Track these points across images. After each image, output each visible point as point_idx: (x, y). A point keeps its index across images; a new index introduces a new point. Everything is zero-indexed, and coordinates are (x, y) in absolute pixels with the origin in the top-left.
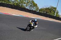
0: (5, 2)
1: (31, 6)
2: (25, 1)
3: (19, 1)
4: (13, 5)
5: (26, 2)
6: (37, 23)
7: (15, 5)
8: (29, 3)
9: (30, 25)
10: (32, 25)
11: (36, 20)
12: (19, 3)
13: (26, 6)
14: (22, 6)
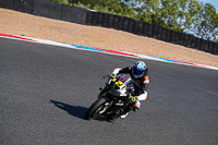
0: (110, 10)
1: (203, 24)
2: (183, 7)
3: (160, 6)
4: (139, 22)
5: (186, 11)
6: (147, 81)
7: (147, 20)
8: (196, 12)
9: (109, 92)
10: (123, 92)
11: (141, 66)
12: (162, 15)
13: (185, 24)
14: (171, 26)
